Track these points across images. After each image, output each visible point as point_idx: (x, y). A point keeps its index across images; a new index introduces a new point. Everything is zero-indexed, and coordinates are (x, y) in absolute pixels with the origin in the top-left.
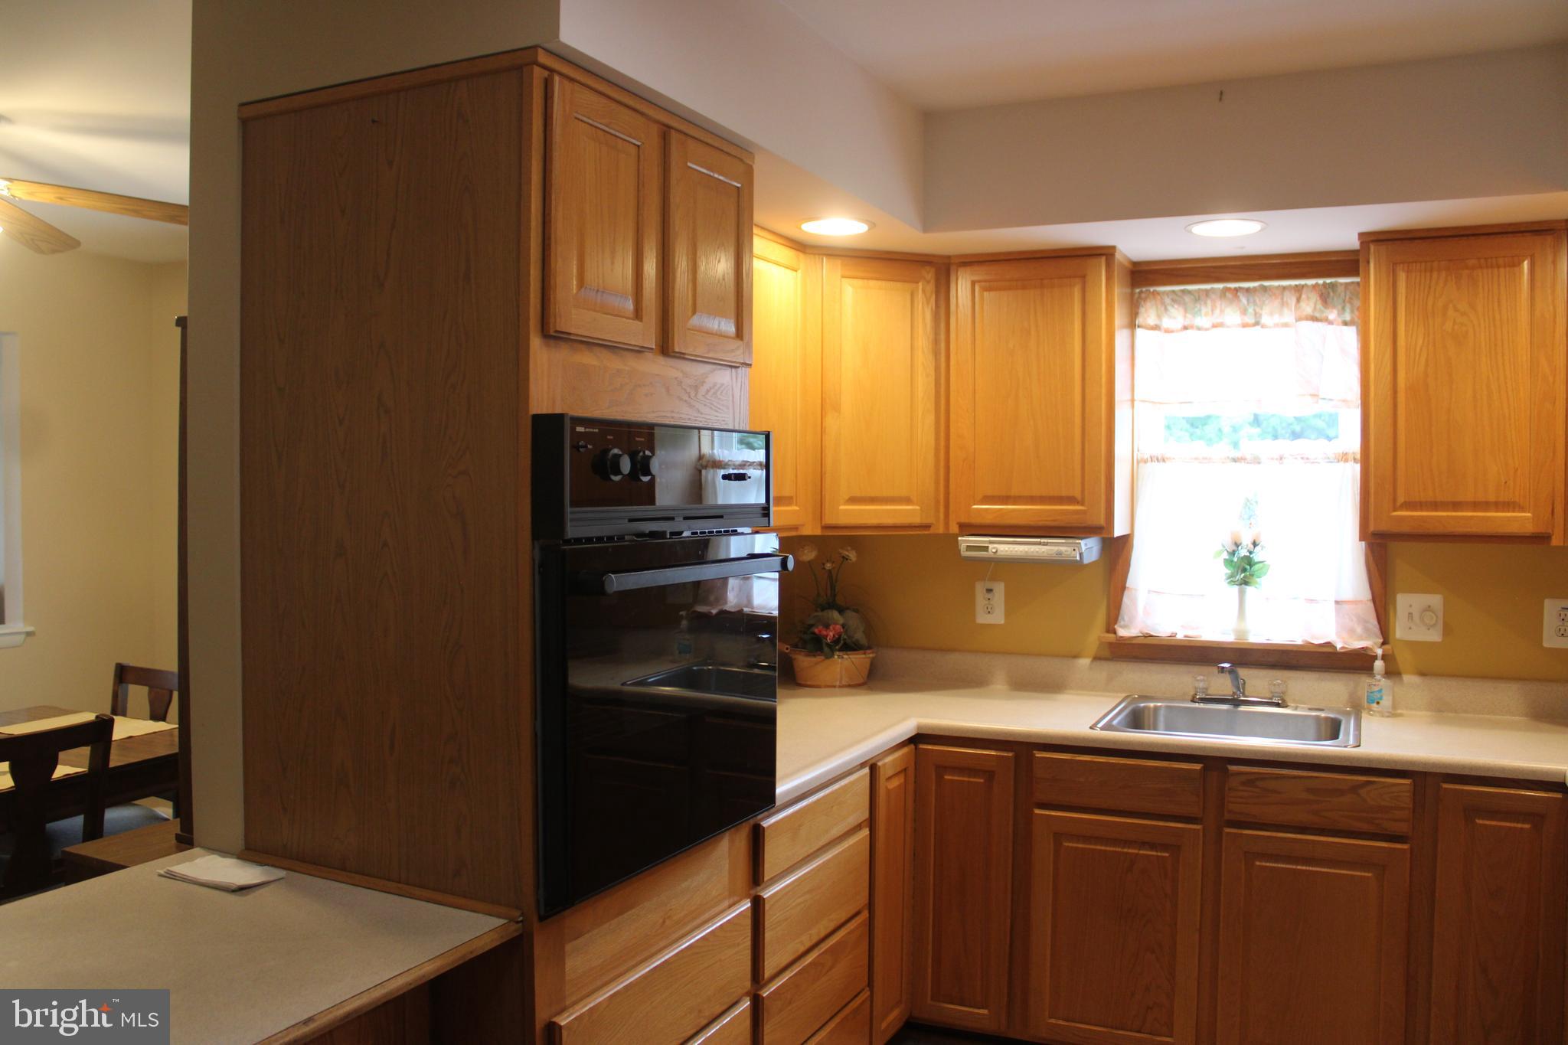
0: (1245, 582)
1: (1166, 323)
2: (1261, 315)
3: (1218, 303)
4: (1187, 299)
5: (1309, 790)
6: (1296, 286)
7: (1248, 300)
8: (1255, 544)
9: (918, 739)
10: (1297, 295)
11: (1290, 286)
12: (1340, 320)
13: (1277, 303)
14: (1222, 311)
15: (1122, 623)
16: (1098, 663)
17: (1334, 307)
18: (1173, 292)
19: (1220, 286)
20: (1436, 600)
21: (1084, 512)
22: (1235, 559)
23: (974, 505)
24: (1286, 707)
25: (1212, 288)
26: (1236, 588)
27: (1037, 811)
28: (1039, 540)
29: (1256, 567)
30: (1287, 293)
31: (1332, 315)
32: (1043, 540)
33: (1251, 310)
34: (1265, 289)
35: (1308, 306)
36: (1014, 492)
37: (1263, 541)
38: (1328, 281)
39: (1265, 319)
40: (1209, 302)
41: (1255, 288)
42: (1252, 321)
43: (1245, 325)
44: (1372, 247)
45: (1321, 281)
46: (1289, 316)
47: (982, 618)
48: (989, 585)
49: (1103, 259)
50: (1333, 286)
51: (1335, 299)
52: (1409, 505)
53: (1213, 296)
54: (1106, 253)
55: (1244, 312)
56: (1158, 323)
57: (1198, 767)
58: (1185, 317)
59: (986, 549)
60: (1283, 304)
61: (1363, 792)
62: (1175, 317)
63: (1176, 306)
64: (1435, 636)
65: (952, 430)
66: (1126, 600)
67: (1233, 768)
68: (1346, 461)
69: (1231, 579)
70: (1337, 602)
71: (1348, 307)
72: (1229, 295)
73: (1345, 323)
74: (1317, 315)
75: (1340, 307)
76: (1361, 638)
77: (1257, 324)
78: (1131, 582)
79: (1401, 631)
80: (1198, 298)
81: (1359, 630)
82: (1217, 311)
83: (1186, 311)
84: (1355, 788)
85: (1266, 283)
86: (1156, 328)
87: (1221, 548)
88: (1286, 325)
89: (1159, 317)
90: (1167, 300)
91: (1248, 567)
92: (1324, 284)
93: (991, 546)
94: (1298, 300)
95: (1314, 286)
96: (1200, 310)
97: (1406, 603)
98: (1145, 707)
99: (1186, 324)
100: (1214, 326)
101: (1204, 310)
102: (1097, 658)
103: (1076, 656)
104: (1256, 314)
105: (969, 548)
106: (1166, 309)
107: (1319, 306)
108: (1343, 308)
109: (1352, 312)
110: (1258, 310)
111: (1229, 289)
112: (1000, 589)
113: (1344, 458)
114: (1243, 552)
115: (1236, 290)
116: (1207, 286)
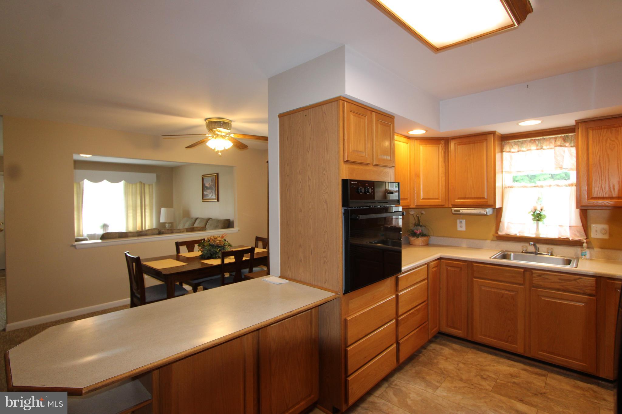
0: (538, 220)
1: (512, 150)
2: (543, 146)
3: (529, 144)
4: (519, 143)
5: (560, 279)
6: (555, 137)
7: (539, 142)
8: (541, 210)
9: (440, 259)
10: (555, 140)
11: (553, 137)
12: (570, 146)
13: (548, 142)
14: (530, 146)
15: (500, 231)
16: (492, 242)
17: (568, 142)
18: (515, 142)
19: (529, 139)
20: (606, 226)
21: (487, 201)
22: (535, 214)
23: (456, 199)
24: (553, 255)
25: (527, 140)
26: (536, 222)
27: (474, 279)
28: (474, 209)
29: (542, 216)
30: (551, 139)
31: (567, 144)
32: (475, 209)
33: (539, 145)
34: (544, 139)
35: (559, 142)
36: (467, 197)
37: (544, 209)
38: (566, 135)
39: (544, 147)
40: (526, 144)
41: (541, 139)
42: (540, 148)
43: (537, 149)
44: (580, 124)
45: (563, 135)
46: (552, 146)
47: (459, 229)
48: (461, 220)
49: (492, 135)
50: (567, 136)
51: (568, 140)
52: (594, 198)
53: (527, 142)
54: (493, 133)
55: (537, 146)
56: (510, 150)
57: (523, 270)
58: (518, 148)
59: (459, 211)
60: (550, 142)
61: (578, 281)
62: (515, 149)
63: (515, 145)
64: (606, 237)
65: (450, 181)
66: (501, 225)
67: (534, 271)
68: (572, 186)
69: (534, 219)
70: (570, 226)
71: (572, 142)
72: (532, 141)
73: (572, 147)
74: (562, 145)
75: (570, 142)
76: (578, 237)
77: (541, 148)
78: (502, 220)
79: (593, 235)
80: (522, 143)
81: (578, 234)
82: (529, 146)
83: (519, 146)
84: (575, 280)
85: (545, 137)
86: (509, 152)
87: (531, 211)
88: (551, 148)
89: (510, 149)
90: (513, 144)
91: (539, 216)
92: (564, 136)
93: (461, 211)
94: (555, 141)
95: (561, 137)
96: (523, 146)
97: (595, 227)
98: (507, 254)
99: (519, 150)
100: (528, 150)
101: (524, 146)
102: (492, 240)
103: (486, 240)
104: (541, 146)
105: (455, 211)
106: (512, 147)
107: (563, 142)
108: (571, 142)
109: (574, 143)
110: (542, 145)
111: (532, 140)
112: (464, 222)
113: (572, 185)
114: (538, 212)
115: (535, 140)
116: (525, 139)
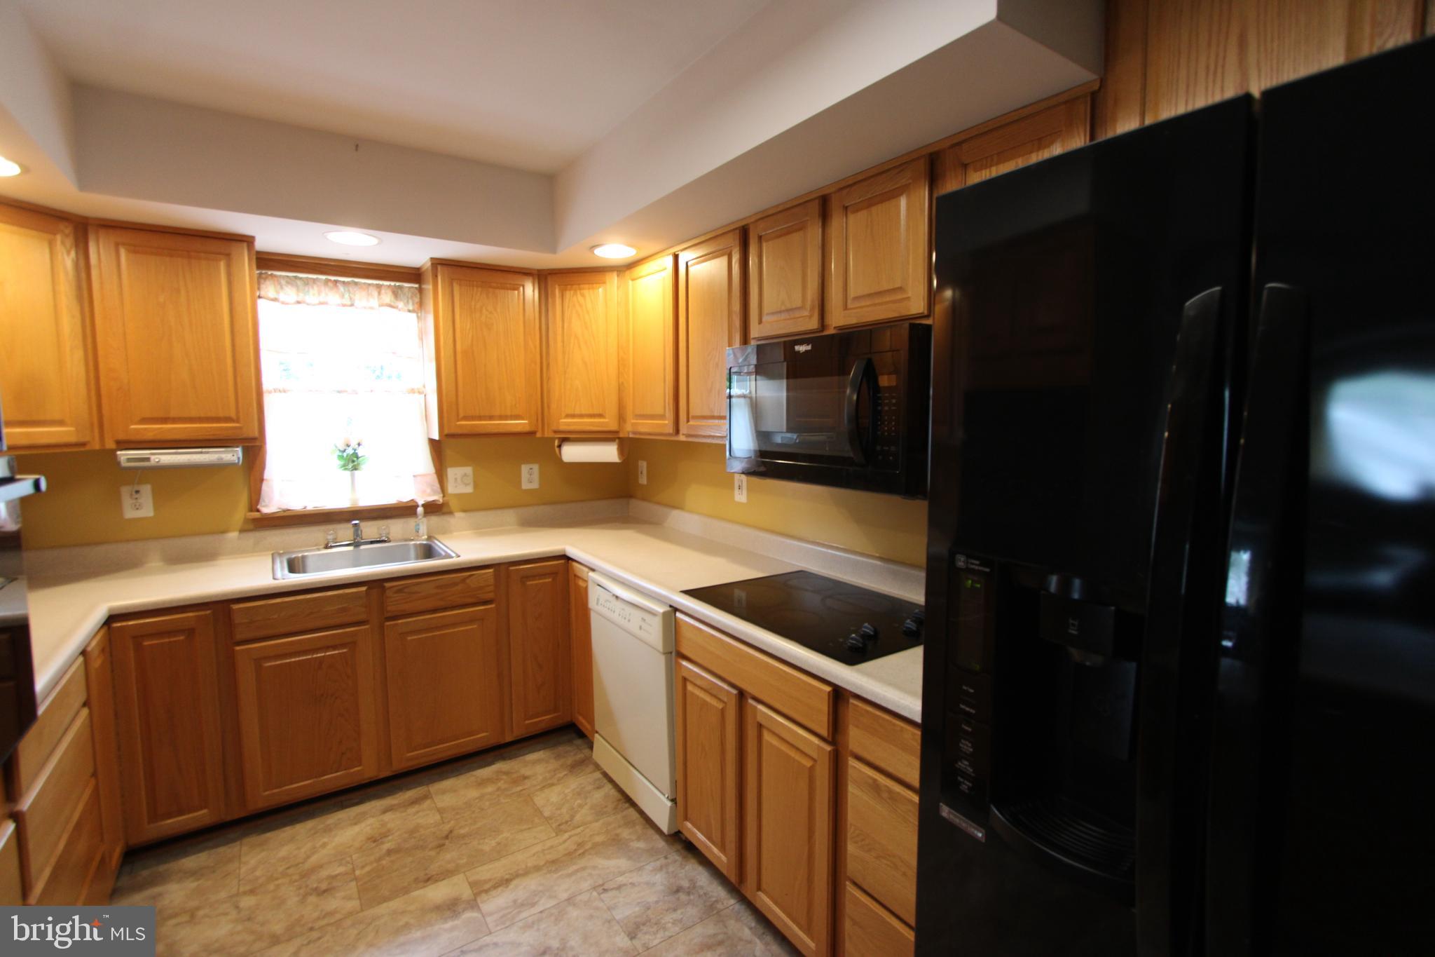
0: (355, 468)
1: (282, 297)
2: (354, 300)
3: (323, 288)
4: (299, 282)
6: (377, 284)
7: (344, 289)
8: (359, 445)
9: (112, 619)
10: (378, 290)
11: (373, 284)
12: (406, 308)
13: (364, 293)
14: (327, 294)
15: (263, 504)
16: (245, 535)
17: (401, 300)
18: (288, 276)
19: (323, 277)
20: (468, 470)
21: (240, 428)
22: (345, 455)
23: (133, 424)
24: (390, 542)
25: (317, 278)
26: (348, 473)
27: (238, 648)
28: (200, 450)
29: (360, 459)
30: (371, 288)
31: (401, 304)
32: (204, 450)
33: (347, 296)
34: (356, 284)
35: (388, 297)
36: (173, 414)
37: (363, 443)
38: (398, 284)
39: (357, 303)
40: (315, 287)
41: (348, 282)
42: (349, 303)
43: (344, 305)
44: (439, 267)
45: (393, 283)
46: (374, 302)
47: (130, 513)
48: (136, 488)
49: (245, 245)
50: (400, 287)
51: (402, 296)
52: (465, 418)
53: (319, 283)
54: (248, 240)
55: (343, 296)
56: (277, 297)
57: (364, 589)
58: (298, 295)
59: (148, 459)
60: (369, 294)
62: (289, 294)
63: (290, 286)
64: (469, 489)
65: (101, 365)
66: (265, 487)
67: (388, 584)
68: (414, 393)
69: (344, 467)
70: (414, 476)
71: (410, 301)
72: (330, 284)
73: (409, 311)
74: (392, 304)
75: (406, 301)
76: (430, 495)
77: (352, 305)
78: (267, 475)
79: (452, 489)
80: (306, 282)
81: (429, 490)
82: (323, 294)
83: (298, 290)
85: (356, 280)
86: (275, 300)
87: (335, 448)
88: (372, 308)
89: (278, 293)
90: (283, 282)
91: (355, 459)
92: (395, 286)
93: (153, 457)
94: (379, 293)
95: (390, 286)
96: (308, 291)
97: (453, 473)
98: (295, 558)
99: (299, 299)
100: (321, 303)
101: (311, 291)
102: (242, 531)
103: (224, 532)
104: (351, 299)
105: (129, 460)
106: (282, 288)
107: (393, 299)
108: (408, 302)
109: (413, 304)
110: (352, 296)
111: (330, 280)
112: (146, 490)
114: (350, 451)
115: (336, 282)
116: (314, 276)
